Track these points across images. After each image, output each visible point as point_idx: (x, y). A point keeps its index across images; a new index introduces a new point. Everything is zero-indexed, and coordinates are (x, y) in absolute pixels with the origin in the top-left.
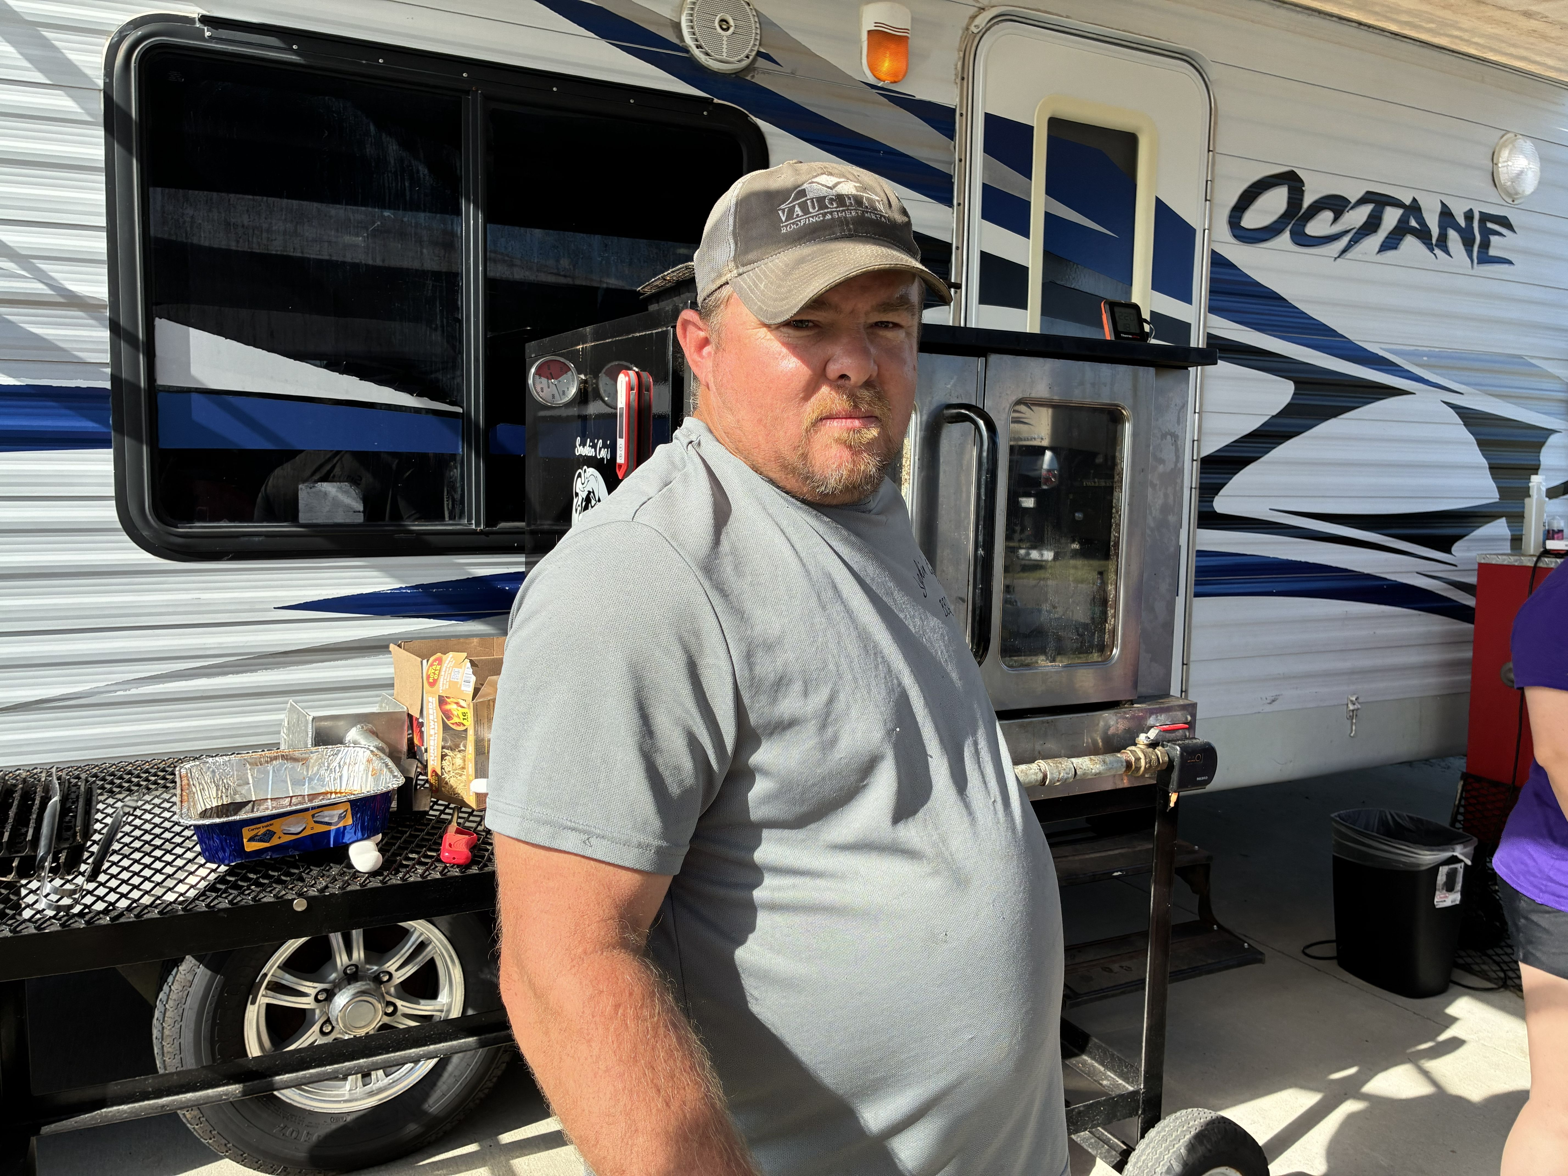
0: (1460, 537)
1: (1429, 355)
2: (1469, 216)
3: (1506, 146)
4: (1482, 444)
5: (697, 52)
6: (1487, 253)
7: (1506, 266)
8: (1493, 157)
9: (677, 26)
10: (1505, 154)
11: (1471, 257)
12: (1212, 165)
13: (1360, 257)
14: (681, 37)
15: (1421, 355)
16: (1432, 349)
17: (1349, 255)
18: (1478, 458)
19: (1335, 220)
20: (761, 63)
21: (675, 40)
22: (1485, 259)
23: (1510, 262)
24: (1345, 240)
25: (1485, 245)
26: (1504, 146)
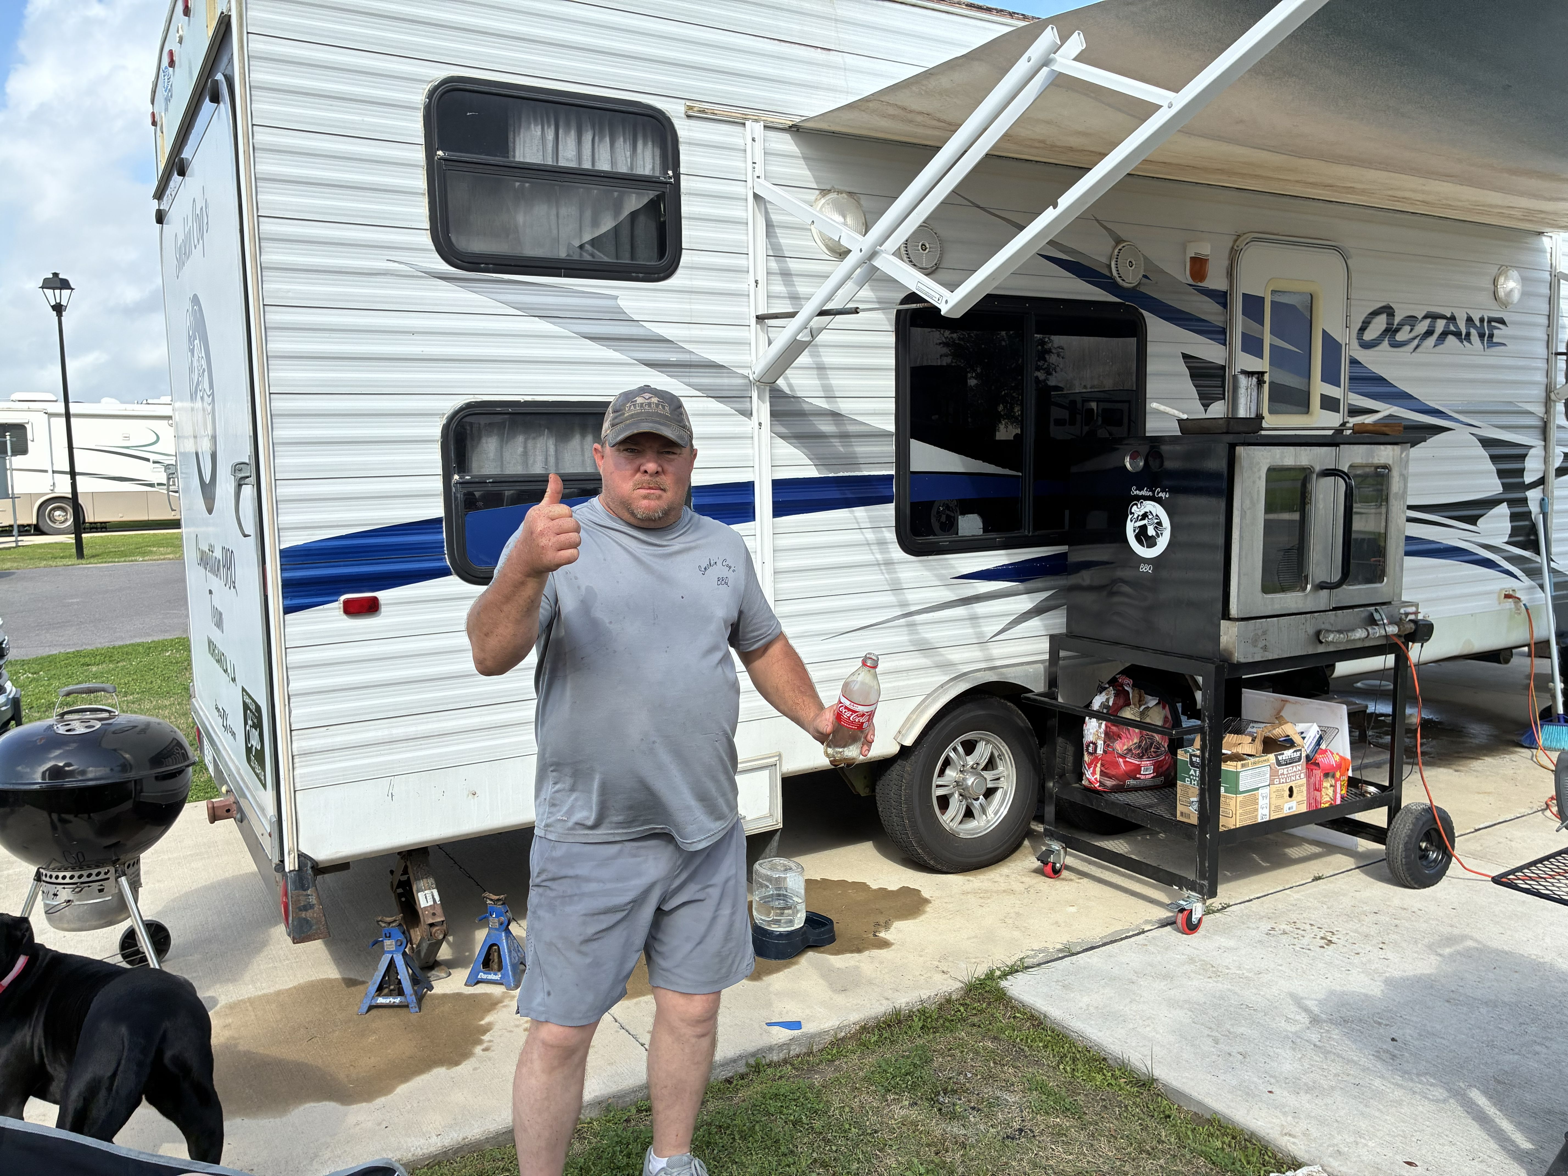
0: (1482, 516)
1: (1461, 405)
2: (1482, 320)
3: (1502, 275)
4: (1494, 458)
5: (1119, 280)
6: (1492, 341)
8: (1495, 282)
9: (1109, 266)
10: (1502, 280)
11: (1483, 343)
12: (1348, 306)
13: (1424, 350)
14: (1111, 272)
16: (1465, 402)
17: (1418, 350)
18: (1492, 467)
19: (1411, 330)
20: (1145, 280)
21: (1109, 275)
22: (1491, 344)
23: (1504, 345)
24: (1416, 342)
25: (1491, 336)
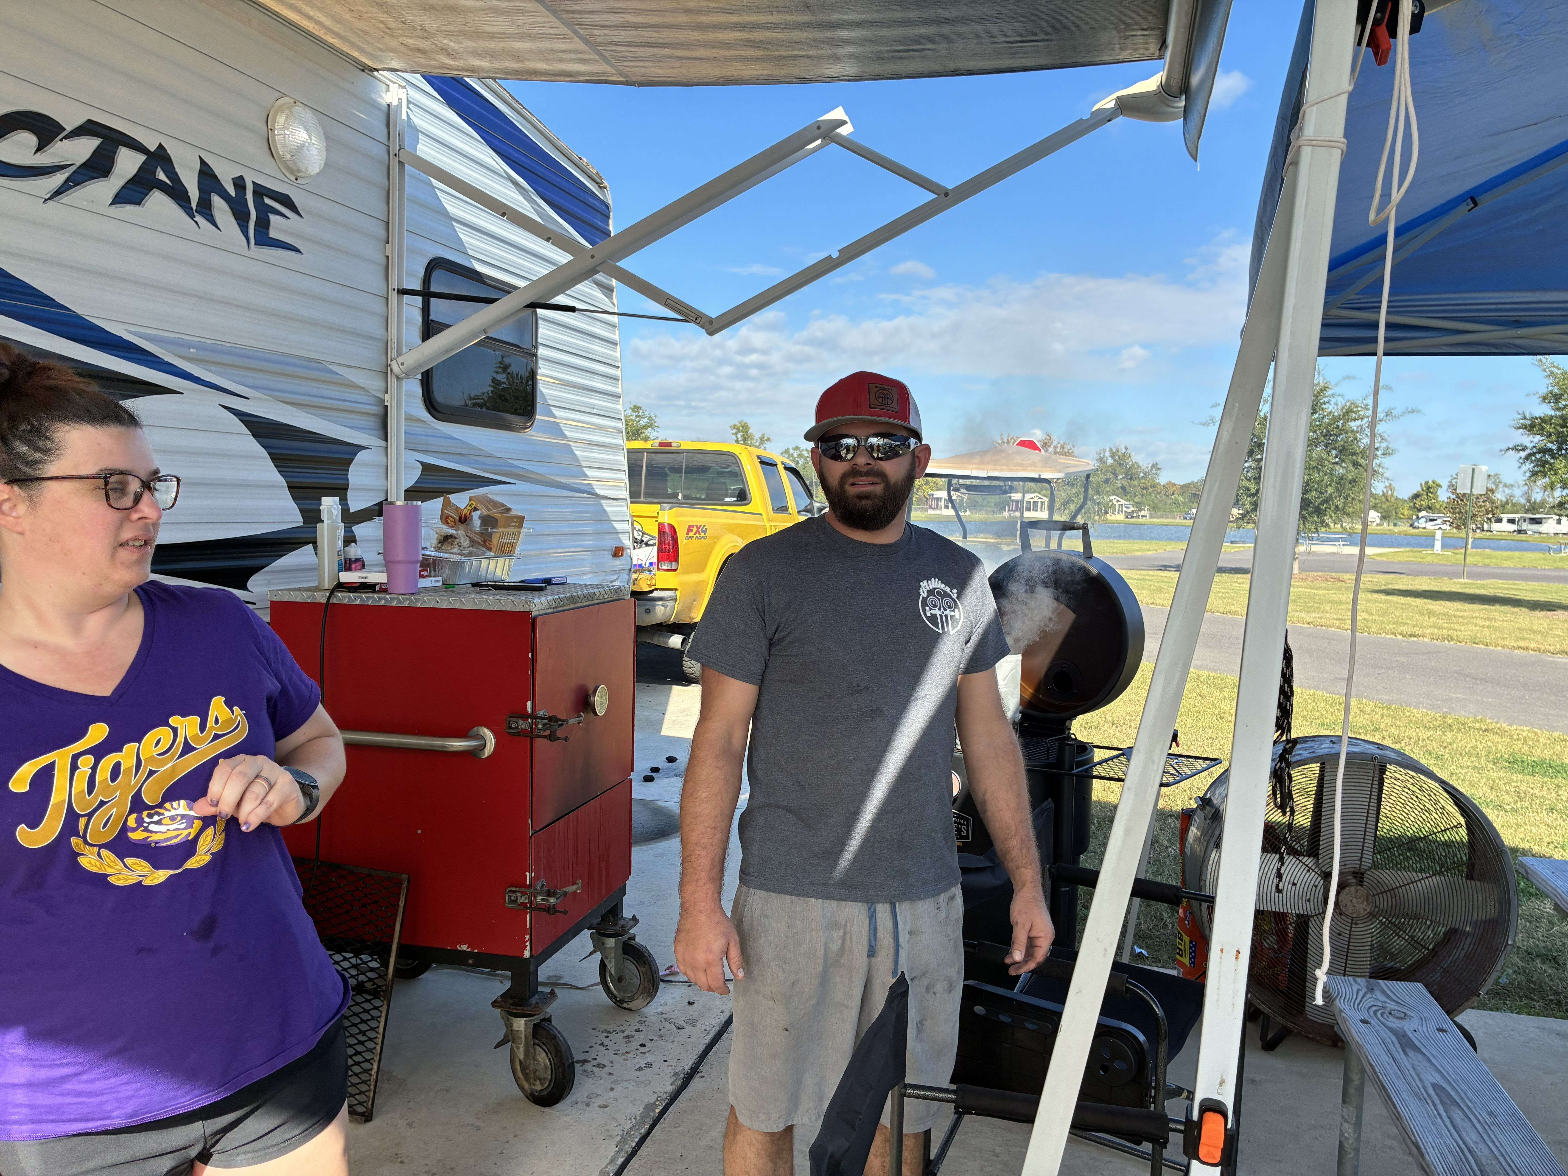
0: (256, 570)
1: (199, 347)
3: (282, 112)
4: (277, 458)
6: (268, 234)
7: (293, 253)
8: (267, 121)
10: (281, 120)
11: (245, 233)
13: (83, 204)
15: (189, 345)
16: (203, 340)
19: (40, 147)
22: (264, 239)
23: (297, 250)
24: (59, 179)
25: (263, 224)
26: (281, 109)
